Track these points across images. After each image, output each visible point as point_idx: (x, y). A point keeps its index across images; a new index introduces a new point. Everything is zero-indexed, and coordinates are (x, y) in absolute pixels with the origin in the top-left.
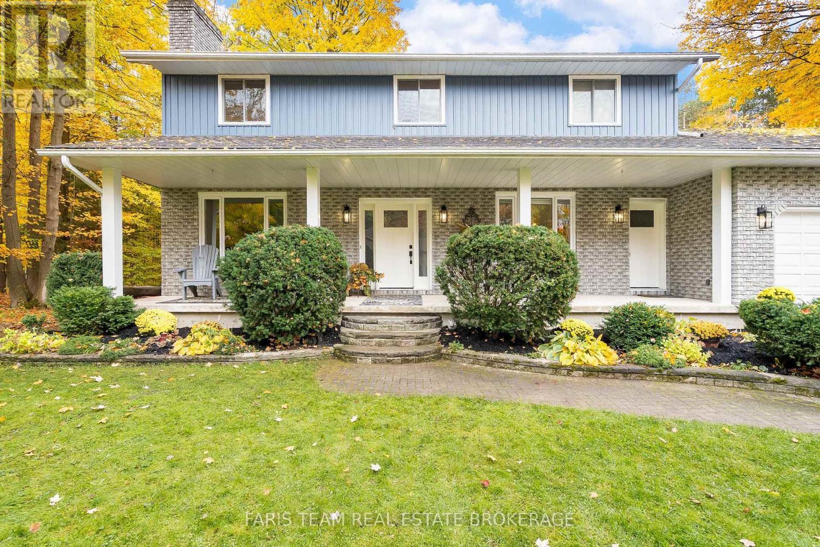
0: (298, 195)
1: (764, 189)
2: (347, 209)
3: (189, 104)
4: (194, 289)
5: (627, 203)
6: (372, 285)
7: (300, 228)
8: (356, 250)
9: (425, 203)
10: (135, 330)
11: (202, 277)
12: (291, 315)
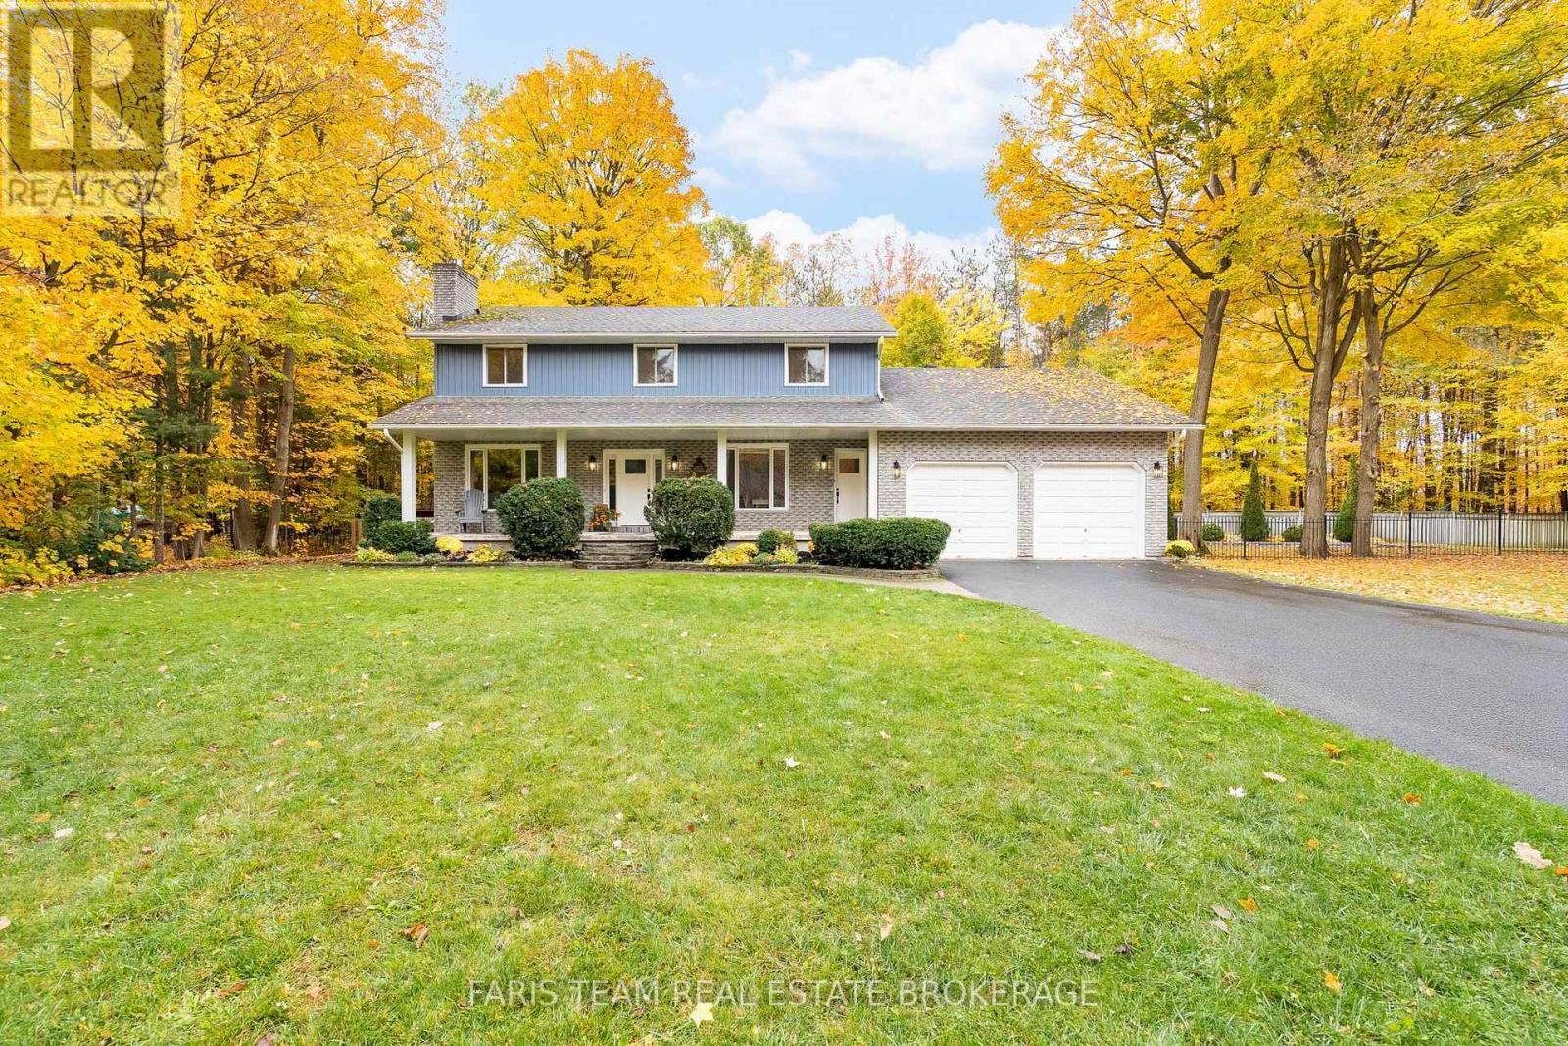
0: (549, 446)
1: (899, 448)
2: (592, 459)
3: (458, 368)
4: (464, 525)
5: (832, 453)
6: (613, 523)
7: (551, 480)
8: (601, 494)
9: (659, 453)
10: (437, 550)
11: (471, 516)
12: (544, 537)
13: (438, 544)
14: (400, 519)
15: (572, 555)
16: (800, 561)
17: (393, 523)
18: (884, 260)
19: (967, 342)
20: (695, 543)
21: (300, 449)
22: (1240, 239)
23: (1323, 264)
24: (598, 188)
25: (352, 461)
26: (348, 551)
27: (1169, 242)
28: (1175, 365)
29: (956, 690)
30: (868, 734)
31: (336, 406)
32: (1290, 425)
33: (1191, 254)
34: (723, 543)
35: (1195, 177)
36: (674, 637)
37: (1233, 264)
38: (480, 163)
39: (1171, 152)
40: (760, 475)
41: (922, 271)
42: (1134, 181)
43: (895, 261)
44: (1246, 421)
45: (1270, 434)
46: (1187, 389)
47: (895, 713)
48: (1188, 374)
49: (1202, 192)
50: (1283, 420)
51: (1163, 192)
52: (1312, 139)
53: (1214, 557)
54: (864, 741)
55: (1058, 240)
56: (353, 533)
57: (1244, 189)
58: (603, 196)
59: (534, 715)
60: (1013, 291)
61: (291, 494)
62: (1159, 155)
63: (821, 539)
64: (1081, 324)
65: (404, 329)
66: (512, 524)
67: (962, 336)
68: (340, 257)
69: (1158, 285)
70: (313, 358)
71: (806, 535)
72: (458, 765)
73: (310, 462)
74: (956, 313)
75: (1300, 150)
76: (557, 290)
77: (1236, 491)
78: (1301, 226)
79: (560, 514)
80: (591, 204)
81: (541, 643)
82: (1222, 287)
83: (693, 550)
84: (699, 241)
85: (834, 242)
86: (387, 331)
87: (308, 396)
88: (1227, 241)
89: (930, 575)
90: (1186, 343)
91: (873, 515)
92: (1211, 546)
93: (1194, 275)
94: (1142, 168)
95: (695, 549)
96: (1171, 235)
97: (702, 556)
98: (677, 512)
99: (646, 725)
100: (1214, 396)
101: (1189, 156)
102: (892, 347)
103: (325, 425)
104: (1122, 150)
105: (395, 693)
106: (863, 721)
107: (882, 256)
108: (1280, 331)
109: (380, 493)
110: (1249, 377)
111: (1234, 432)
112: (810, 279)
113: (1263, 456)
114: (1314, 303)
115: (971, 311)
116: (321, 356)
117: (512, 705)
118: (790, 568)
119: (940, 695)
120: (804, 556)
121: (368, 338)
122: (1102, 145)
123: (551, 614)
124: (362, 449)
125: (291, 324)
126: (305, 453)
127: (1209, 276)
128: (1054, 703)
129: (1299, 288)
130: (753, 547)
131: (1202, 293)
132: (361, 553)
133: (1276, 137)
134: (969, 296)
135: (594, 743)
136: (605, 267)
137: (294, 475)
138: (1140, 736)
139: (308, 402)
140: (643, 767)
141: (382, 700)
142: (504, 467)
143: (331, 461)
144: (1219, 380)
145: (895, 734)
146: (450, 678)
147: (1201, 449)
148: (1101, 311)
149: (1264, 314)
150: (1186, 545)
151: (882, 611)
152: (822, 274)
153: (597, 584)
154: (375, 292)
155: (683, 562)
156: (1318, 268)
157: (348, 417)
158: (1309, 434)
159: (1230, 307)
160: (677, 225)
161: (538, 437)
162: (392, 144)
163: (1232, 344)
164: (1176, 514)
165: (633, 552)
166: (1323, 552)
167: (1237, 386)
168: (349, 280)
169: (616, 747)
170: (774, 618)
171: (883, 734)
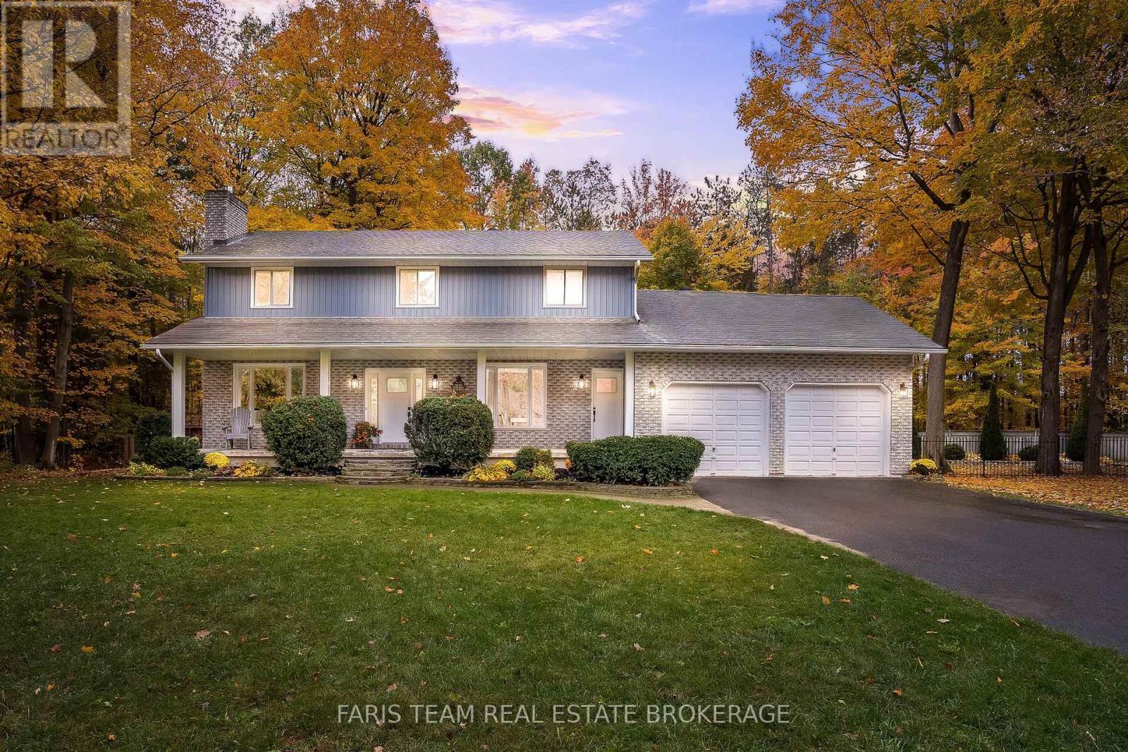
0: (313, 365)
1: (654, 368)
2: (355, 377)
3: (227, 291)
4: (231, 441)
5: (590, 372)
6: (374, 440)
7: (315, 397)
9: (420, 372)
10: (205, 466)
11: (238, 432)
12: (307, 453)
13: (207, 460)
14: (170, 435)
15: (335, 471)
16: (557, 478)
17: (164, 439)
18: (641, 186)
19: (721, 266)
20: (454, 460)
21: (78, 368)
22: (979, 174)
23: (1056, 199)
24: (365, 119)
25: (125, 380)
26: (121, 466)
27: (913, 174)
28: (920, 291)
29: (708, 603)
30: (622, 646)
31: (112, 327)
32: (1026, 349)
33: (934, 186)
34: (481, 460)
35: (936, 114)
36: (433, 551)
37: (973, 197)
38: (252, 96)
39: (913, 90)
40: (519, 394)
41: (677, 198)
42: (879, 116)
43: (652, 188)
44: (984, 345)
45: (1007, 359)
46: (931, 315)
47: (649, 625)
48: (931, 300)
49: (942, 128)
50: (1020, 345)
51: (906, 128)
52: (1044, 82)
53: (954, 475)
54: (618, 652)
55: (808, 170)
56: (126, 449)
57: (981, 125)
58: (369, 125)
59: (298, 625)
60: (765, 218)
61: (68, 411)
62: (902, 94)
63: (577, 456)
64: (829, 251)
65: (177, 253)
66: (277, 440)
67: (716, 260)
68: (119, 186)
69: (903, 215)
70: (91, 281)
71: (563, 452)
72: (225, 672)
73: (86, 380)
74: (711, 238)
75: (1033, 91)
76: (324, 215)
77: (976, 412)
78: (1035, 162)
79: (324, 431)
80: (357, 133)
81: (305, 556)
82: (962, 218)
83: (452, 467)
84: (462, 168)
85: (592, 169)
86: (161, 255)
87: (85, 317)
88: (966, 175)
89: (685, 493)
90: (929, 270)
91: (629, 432)
92: (954, 465)
93: (936, 206)
94: (886, 104)
95: (454, 466)
96: (915, 168)
97: (461, 473)
98: (437, 430)
99: (406, 636)
100: (956, 321)
101: (930, 94)
102: (647, 270)
103: (101, 345)
104: (867, 88)
105: (164, 603)
106: (616, 633)
107: (639, 184)
108: (1016, 260)
109: (152, 410)
110: (988, 303)
111: (974, 355)
112: (569, 205)
113: (1001, 378)
114: (1048, 235)
115: (724, 237)
116: (98, 279)
117: (277, 616)
118: (547, 485)
119: (693, 608)
120: (561, 474)
121: (143, 262)
122: (848, 83)
123: (314, 529)
124: (134, 368)
125: (71, 249)
126: (81, 372)
127: (949, 207)
128: (802, 616)
129: (1033, 220)
130: (510, 464)
131: (943, 223)
132: (133, 468)
133: (1010, 78)
134: (723, 222)
135: (356, 653)
136: (369, 193)
137: (72, 393)
138: (884, 646)
139: (85, 324)
140: (403, 677)
141: (153, 608)
142: (269, 386)
143: (105, 380)
144: (961, 306)
145: (648, 647)
146: (217, 590)
147: (944, 371)
148: (849, 239)
149: (1001, 244)
150: (930, 464)
151: (637, 527)
152: (581, 199)
153: (358, 499)
154: (150, 218)
155: (442, 479)
156: (1050, 202)
157: (123, 337)
158: (1044, 359)
159: (970, 236)
160: (440, 153)
161: (303, 357)
162: (170, 77)
163: (973, 273)
164: (920, 434)
165: (394, 468)
166: (1056, 471)
167: (977, 312)
168: (126, 207)
169: (377, 657)
170: (532, 534)
171: (637, 646)
